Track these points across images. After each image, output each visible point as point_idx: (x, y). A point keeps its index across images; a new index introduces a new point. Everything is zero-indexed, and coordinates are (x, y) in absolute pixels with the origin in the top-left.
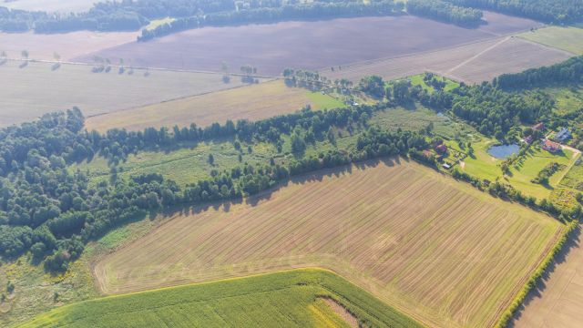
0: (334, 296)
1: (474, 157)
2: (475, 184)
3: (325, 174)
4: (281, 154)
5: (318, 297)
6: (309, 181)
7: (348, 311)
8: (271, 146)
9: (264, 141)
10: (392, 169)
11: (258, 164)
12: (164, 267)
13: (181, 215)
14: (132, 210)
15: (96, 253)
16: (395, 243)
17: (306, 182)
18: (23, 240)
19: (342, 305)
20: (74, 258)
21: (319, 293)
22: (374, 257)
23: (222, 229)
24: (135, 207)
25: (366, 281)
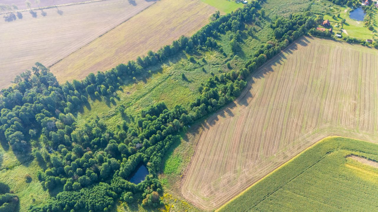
0: (353, 152)
1: (347, 24)
2: (364, 44)
3: (271, 65)
4: (229, 58)
5: (346, 157)
6: (265, 73)
7: (370, 159)
8: (216, 53)
9: (207, 51)
10: (308, 47)
11: (220, 71)
12: (230, 174)
13: (204, 129)
14: (170, 139)
15: (172, 182)
16: (354, 102)
17: (264, 75)
18: (110, 195)
19: (363, 157)
20: (161, 193)
21: (345, 155)
22: (351, 116)
23: (243, 131)
24: (170, 136)
25: (361, 135)
